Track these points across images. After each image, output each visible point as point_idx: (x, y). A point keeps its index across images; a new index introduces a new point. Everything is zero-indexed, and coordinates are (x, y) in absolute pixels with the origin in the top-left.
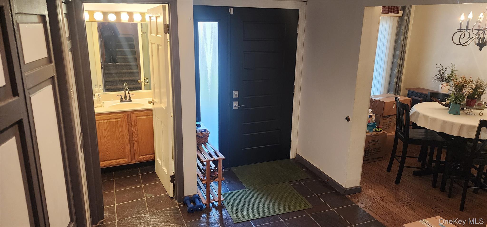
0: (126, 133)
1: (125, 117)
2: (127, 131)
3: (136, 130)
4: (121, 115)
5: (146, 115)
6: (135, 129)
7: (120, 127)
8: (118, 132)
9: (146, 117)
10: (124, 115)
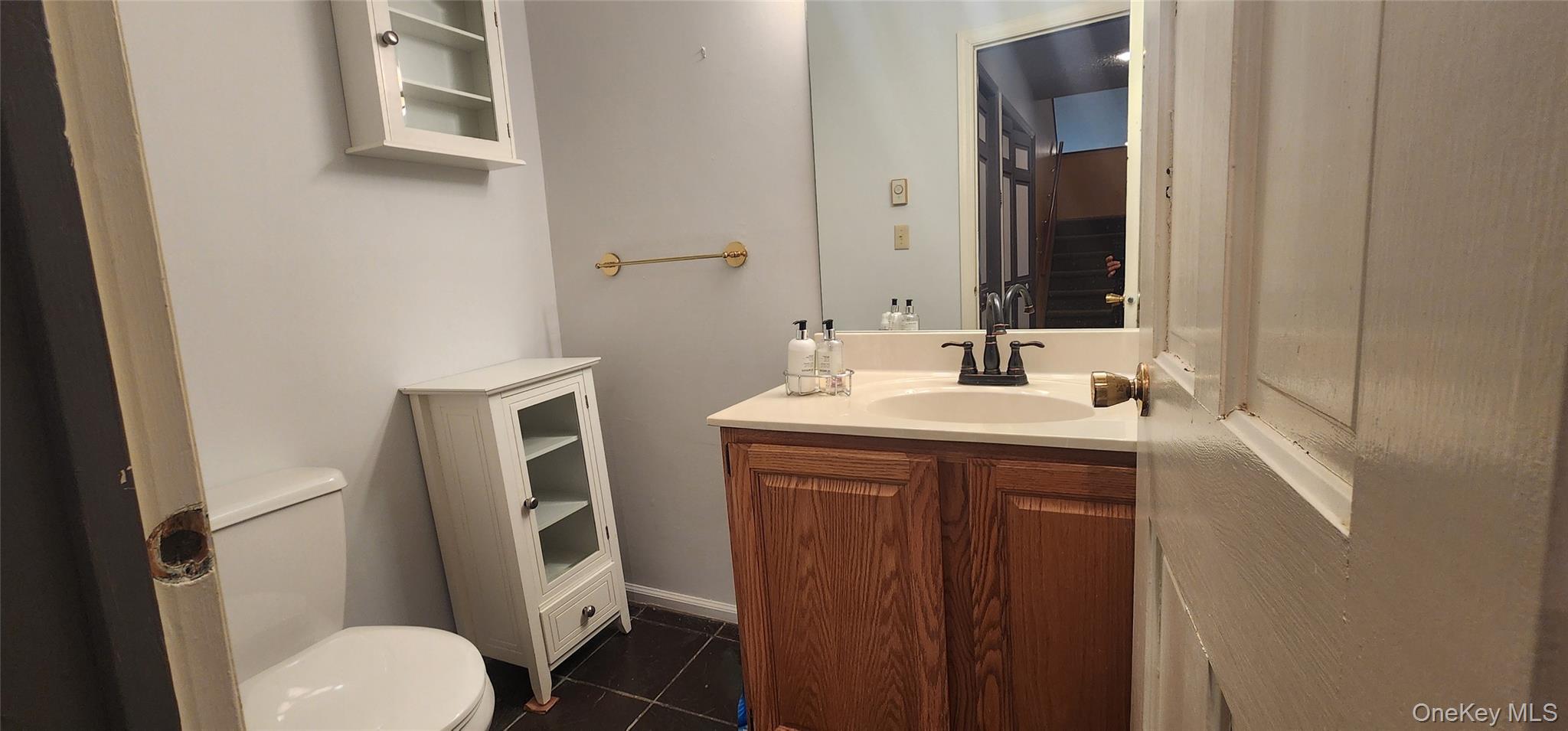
0: (926, 594)
1: (922, 483)
2: (935, 582)
3: (994, 592)
4: (898, 463)
5: (1086, 492)
6: (988, 584)
7: (888, 540)
8: (874, 576)
9: (1078, 510)
10: (918, 463)
